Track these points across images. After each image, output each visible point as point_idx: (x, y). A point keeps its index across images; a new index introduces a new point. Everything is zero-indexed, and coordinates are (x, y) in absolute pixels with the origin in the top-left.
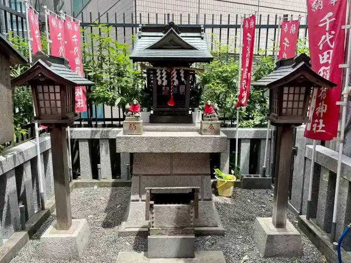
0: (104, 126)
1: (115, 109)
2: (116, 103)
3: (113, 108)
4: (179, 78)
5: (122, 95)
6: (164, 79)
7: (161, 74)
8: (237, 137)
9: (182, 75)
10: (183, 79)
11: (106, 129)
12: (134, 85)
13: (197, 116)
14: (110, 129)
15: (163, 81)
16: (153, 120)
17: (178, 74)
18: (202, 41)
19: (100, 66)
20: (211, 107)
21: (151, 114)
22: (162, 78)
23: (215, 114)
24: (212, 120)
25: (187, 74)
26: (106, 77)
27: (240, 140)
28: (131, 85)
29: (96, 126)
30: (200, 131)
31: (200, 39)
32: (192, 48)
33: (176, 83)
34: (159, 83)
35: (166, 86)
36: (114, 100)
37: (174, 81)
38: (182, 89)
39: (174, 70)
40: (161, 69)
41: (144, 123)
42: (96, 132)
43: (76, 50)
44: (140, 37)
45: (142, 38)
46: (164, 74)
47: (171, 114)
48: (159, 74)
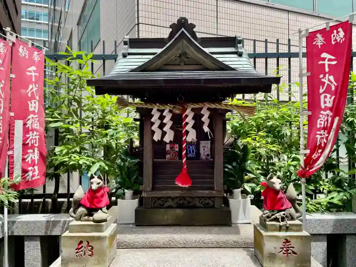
4: (198, 126)
6: (166, 129)
7: (162, 118)
9: (205, 119)
10: (206, 129)
15: (164, 134)
17: (198, 117)
20: (281, 195)
22: (162, 126)
23: (292, 210)
24: (287, 229)
33: (192, 136)
34: (157, 137)
35: (172, 143)
37: (187, 132)
38: (205, 148)
39: (188, 111)
40: (162, 108)
41: (122, 227)
42: (55, 223)
43: (33, 88)
44: (124, 56)
45: (129, 57)
46: (167, 120)
47: (182, 203)
48: (155, 119)
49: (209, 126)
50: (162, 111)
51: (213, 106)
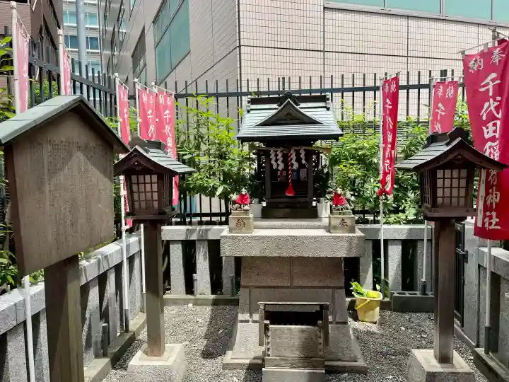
0: (201, 223)
1: (215, 200)
2: (218, 193)
3: (212, 199)
4: (298, 160)
5: (224, 182)
6: (279, 162)
7: (276, 155)
8: (382, 237)
9: (302, 156)
10: (304, 162)
11: (204, 227)
12: (239, 170)
13: (324, 208)
14: (209, 227)
15: (278, 165)
16: (266, 214)
17: (298, 154)
18: (328, 112)
19: (198, 147)
20: (342, 197)
21: (264, 207)
22: (277, 160)
23: (348, 205)
24: (344, 214)
25: (309, 154)
26: (204, 160)
27: (386, 241)
28: (235, 169)
29: (190, 223)
30: (329, 228)
31: (325, 109)
32: (314, 122)
33: (296, 166)
34: (274, 167)
35: (283, 170)
36: (215, 189)
37: (292, 165)
38: (303, 173)
39: (292, 151)
40: (276, 149)
41: (256, 219)
42: (192, 232)
43: (168, 128)
44: (248, 112)
45: (252, 112)
46: (280, 156)
47: (289, 205)
48: (273, 156)
49: (306, 160)
50: (276, 152)
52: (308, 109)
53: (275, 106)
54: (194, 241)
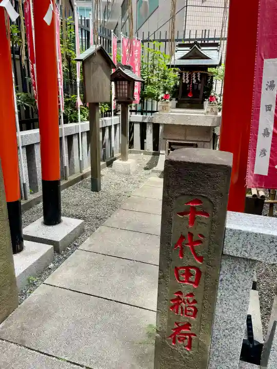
4: (196, 78)
7: (186, 75)
9: (199, 76)
10: (199, 79)
13: (206, 103)
15: (186, 80)
16: (178, 106)
17: (196, 75)
18: (218, 53)
22: (186, 78)
23: (216, 102)
24: (213, 106)
32: (208, 58)
33: (195, 81)
35: (188, 83)
37: (193, 81)
39: (194, 73)
42: (145, 118)
44: (176, 51)
45: (178, 52)
46: (188, 76)
47: (190, 102)
48: (184, 76)
49: (200, 78)
50: (186, 73)
51: (202, 72)
52: (205, 51)
53: (188, 48)
54: (146, 123)
